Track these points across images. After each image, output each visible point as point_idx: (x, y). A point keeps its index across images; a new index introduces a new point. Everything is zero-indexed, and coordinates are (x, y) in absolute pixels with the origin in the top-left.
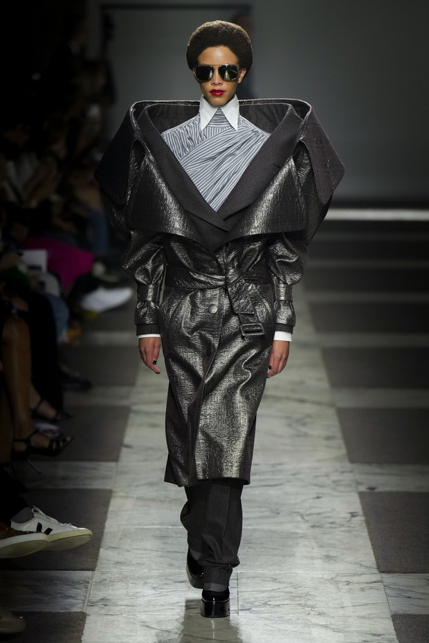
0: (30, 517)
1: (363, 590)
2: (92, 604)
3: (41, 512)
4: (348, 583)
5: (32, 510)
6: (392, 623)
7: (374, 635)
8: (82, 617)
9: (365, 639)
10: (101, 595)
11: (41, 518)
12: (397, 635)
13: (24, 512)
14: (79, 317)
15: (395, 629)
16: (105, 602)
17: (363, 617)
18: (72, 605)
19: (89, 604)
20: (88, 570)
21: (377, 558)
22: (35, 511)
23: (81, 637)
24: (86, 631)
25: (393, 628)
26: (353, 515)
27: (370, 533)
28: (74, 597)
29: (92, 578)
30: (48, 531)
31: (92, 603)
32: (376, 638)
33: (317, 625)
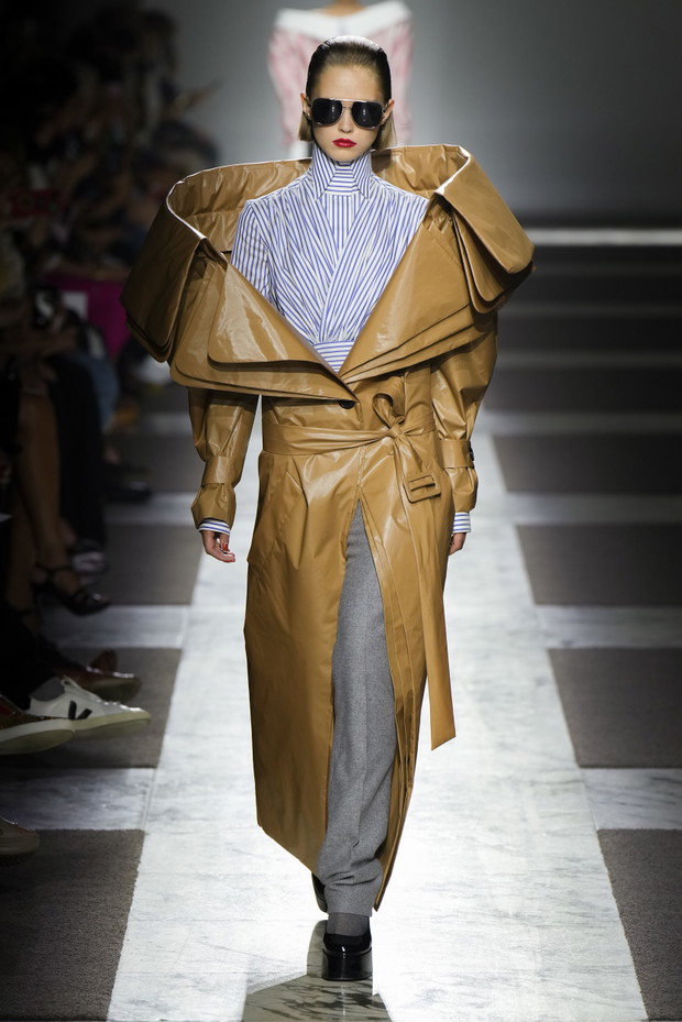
0: (59, 692)
1: (554, 793)
2: (155, 817)
3: (74, 684)
4: (533, 783)
5: (62, 682)
6: (597, 842)
7: (571, 860)
8: (137, 837)
9: (557, 866)
10: (165, 804)
11: (76, 694)
12: (605, 859)
13: (49, 685)
14: (134, 392)
15: (602, 851)
16: (172, 814)
17: (555, 834)
18: (124, 820)
19: (149, 818)
20: (147, 766)
21: (576, 746)
22: (67, 683)
23: (136, 867)
24: (144, 858)
25: (599, 849)
26: (540, 682)
27: (566, 708)
28: (126, 808)
29: (153, 779)
30: (87, 713)
31: (152, 815)
32: (574, 864)
33: (487, 846)
